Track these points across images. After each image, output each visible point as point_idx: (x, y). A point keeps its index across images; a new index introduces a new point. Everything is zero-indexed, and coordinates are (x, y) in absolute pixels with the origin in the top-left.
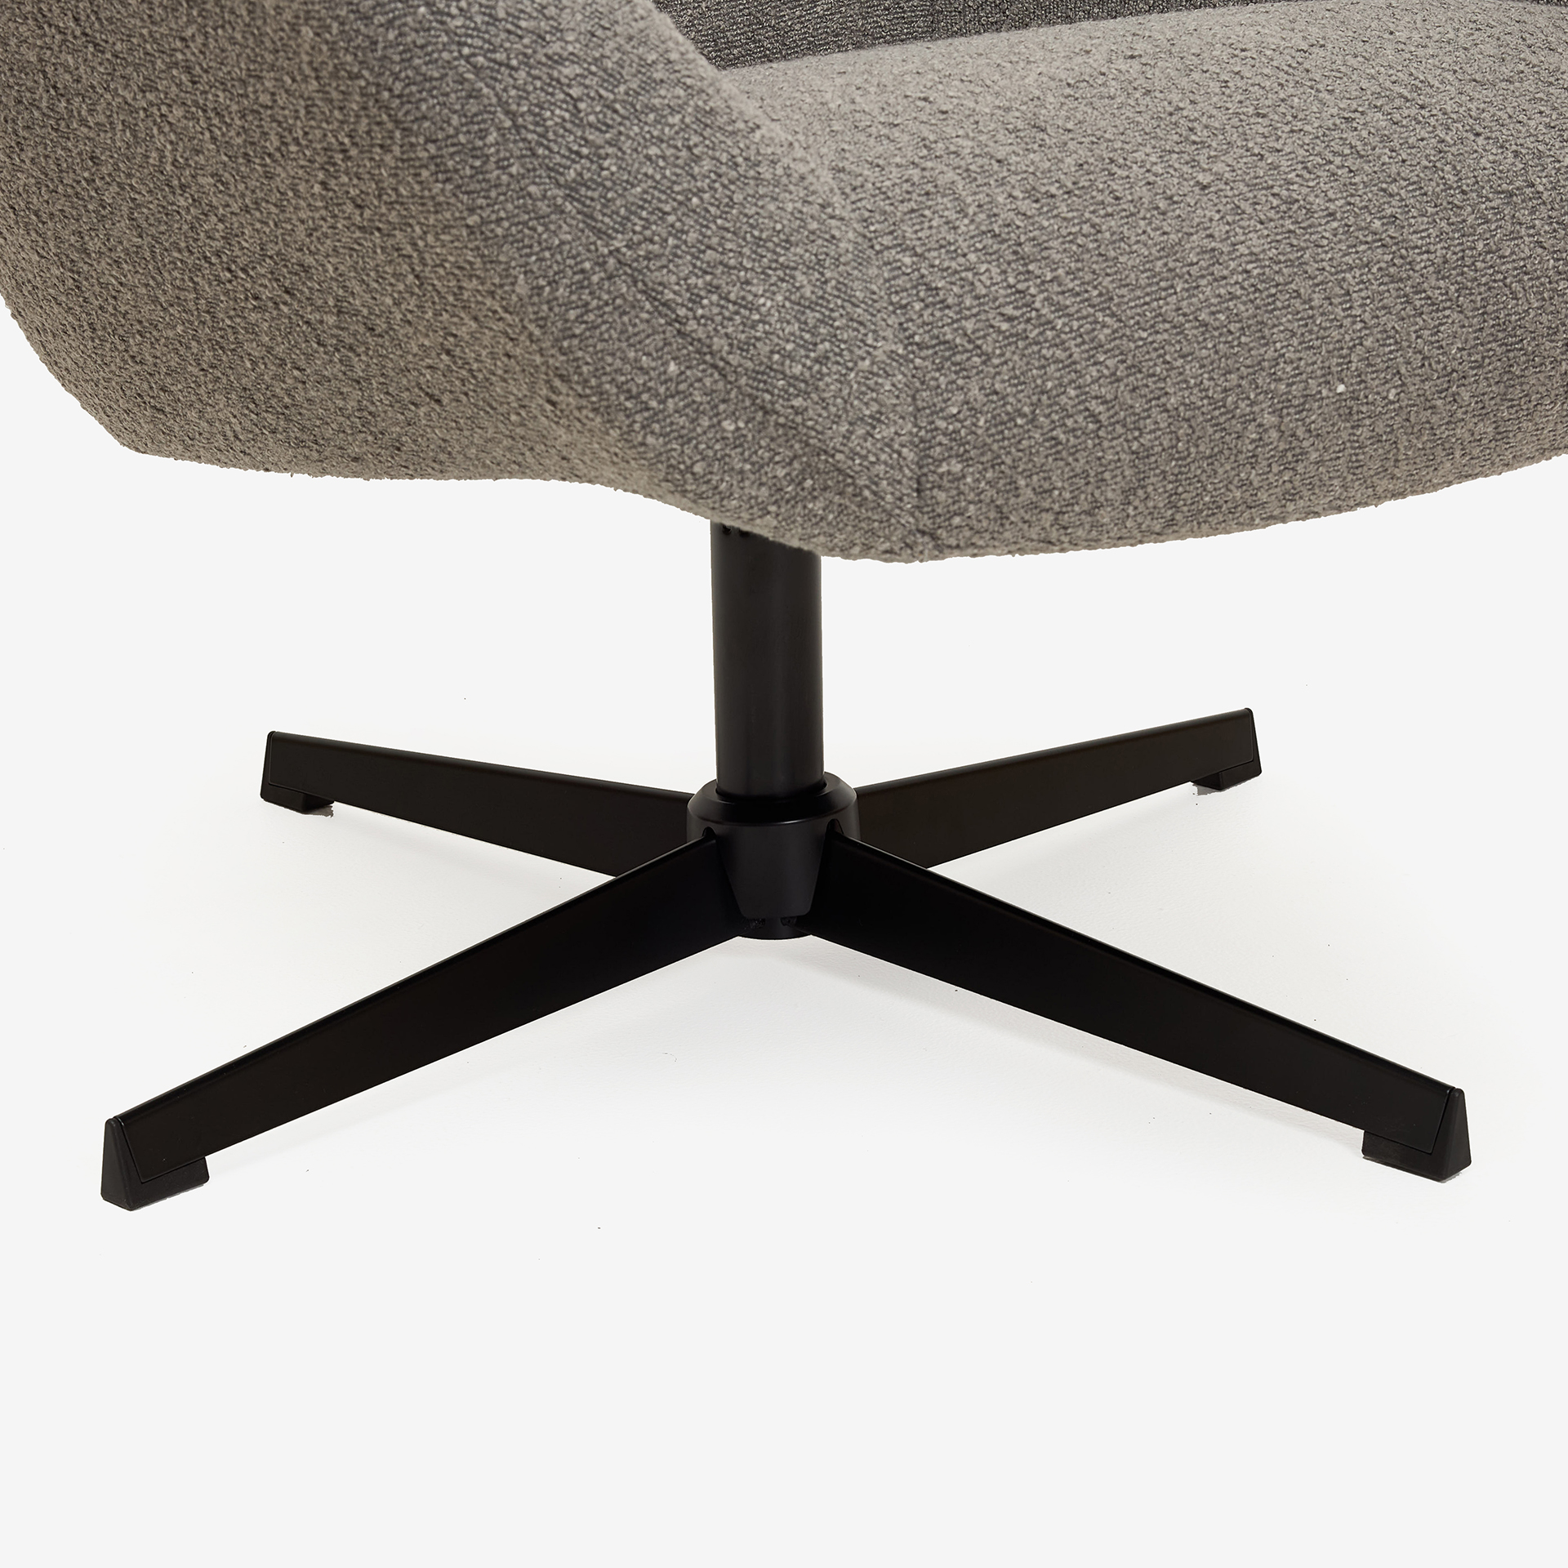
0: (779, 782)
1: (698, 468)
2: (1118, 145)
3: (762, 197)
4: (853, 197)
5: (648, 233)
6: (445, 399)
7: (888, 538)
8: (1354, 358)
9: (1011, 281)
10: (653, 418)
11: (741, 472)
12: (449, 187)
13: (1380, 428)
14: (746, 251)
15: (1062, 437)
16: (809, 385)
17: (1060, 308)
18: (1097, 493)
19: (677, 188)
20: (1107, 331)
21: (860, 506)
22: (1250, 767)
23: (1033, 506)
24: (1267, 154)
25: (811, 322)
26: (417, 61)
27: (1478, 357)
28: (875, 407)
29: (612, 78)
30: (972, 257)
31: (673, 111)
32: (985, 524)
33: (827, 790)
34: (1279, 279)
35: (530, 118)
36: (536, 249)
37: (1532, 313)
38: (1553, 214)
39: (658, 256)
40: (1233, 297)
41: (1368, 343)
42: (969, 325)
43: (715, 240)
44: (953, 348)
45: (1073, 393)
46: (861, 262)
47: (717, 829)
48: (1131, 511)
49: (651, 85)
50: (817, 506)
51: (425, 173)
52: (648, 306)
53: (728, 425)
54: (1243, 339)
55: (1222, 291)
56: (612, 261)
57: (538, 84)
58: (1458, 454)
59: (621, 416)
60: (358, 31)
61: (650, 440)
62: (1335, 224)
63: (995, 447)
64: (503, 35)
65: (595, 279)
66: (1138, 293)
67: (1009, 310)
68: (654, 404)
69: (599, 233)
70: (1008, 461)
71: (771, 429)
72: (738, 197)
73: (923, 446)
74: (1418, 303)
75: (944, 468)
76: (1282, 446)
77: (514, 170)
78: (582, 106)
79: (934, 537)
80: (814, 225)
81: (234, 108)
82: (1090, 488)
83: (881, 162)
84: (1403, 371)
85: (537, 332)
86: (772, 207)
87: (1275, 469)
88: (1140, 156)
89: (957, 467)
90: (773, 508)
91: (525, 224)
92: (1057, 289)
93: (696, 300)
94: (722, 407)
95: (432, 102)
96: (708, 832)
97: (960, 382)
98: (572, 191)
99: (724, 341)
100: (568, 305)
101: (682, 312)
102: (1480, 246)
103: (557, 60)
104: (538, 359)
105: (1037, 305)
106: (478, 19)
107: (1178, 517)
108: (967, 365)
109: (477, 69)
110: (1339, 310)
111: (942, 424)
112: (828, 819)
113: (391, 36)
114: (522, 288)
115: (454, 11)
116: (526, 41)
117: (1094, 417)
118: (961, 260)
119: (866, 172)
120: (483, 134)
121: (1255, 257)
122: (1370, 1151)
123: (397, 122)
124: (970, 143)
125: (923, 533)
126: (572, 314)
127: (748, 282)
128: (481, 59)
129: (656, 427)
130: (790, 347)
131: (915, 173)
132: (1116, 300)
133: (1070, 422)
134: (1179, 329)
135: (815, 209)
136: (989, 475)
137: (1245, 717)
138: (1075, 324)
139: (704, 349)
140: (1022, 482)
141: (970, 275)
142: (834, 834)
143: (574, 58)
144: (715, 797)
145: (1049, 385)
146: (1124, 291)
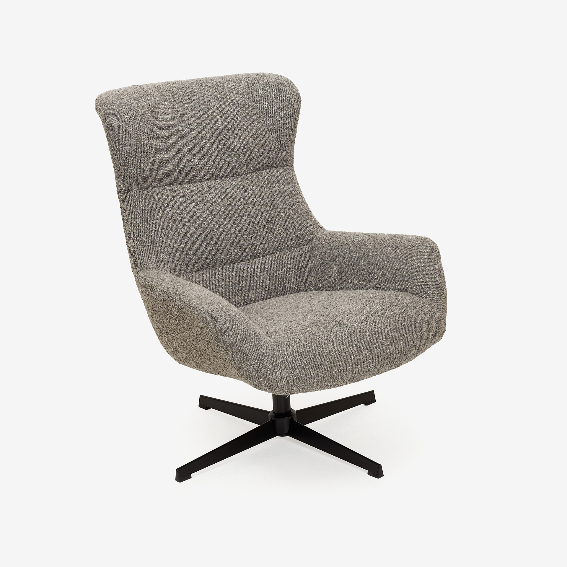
0: (283, 411)
1: (257, 385)
2: (317, 335)
3: (265, 350)
4: (278, 347)
5: (249, 356)
6: (224, 370)
7: (283, 393)
8: (352, 363)
9: (300, 358)
10: (251, 379)
11: (263, 385)
12: (223, 350)
13: (357, 372)
14: (263, 357)
15: (307, 379)
16: (271, 374)
17: (307, 361)
18: (313, 385)
19: (253, 350)
20: (313, 364)
21: (279, 389)
22: (374, 401)
23: (303, 388)
24: (340, 334)
25: (272, 366)
26: (219, 335)
27: (373, 360)
28: (280, 377)
29: (245, 335)
30: (294, 355)
31: (253, 339)
32: (297, 390)
33: (291, 412)
34: (340, 353)
35: (234, 342)
36: (235, 358)
37: (382, 353)
38: (386, 337)
39: (251, 359)
40: (333, 357)
41: (354, 361)
42: (294, 365)
43: (258, 356)
44: (291, 368)
45: (308, 373)
46: (279, 357)
47: (273, 419)
48: (318, 387)
49: (250, 336)
50: (274, 389)
51: (220, 348)
52: (250, 365)
53: (261, 379)
54: (334, 363)
55: (331, 356)
56: (245, 359)
57: (235, 337)
58: (371, 374)
59: (247, 378)
60: (211, 331)
61: (251, 381)
62: (349, 344)
63: (297, 381)
64: (230, 331)
65: (243, 361)
66: (318, 358)
67: (299, 362)
68: (251, 377)
69: (243, 356)
70: (299, 382)
71: (267, 380)
72: (261, 350)
73: (287, 381)
74: (362, 354)
75: (290, 384)
76: (341, 376)
77: (232, 348)
78: (240, 340)
79: (290, 392)
80: (272, 353)
81: (195, 333)
82: (312, 385)
83: (283, 341)
84: (360, 364)
85: (235, 368)
86: (266, 351)
87: (340, 380)
88: (320, 336)
89: (292, 384)
90: (267, 390)
91: (233, 355)
92: (306, 359)
93: (256, 364)
94: (260, 377)
95: (221, 339)
96: (271, 420)
97: (292, 373)
98: (239, 351)
99: (260, 369)
100: (239, 365)
101: (254, 365)
102: (373, 344)
103: (237, 334)
104: (236, 370)
105: (303, 361)
106: (227, 329)
107: (326, 387)
108: (293, 370)
109: (227, 336)
110: (349, 357)
111: (290, 378)
112: (291, 417)
113: (216, 331)
114: (233, 362)
115: (224, 328)
116: (233, 332)
117: (312, 376)
118: (293, 355)
119: (280, 343)
120: (228, 344)
121: (336, 351)
122: (369, 474)
123: (217, 341)
124: (295, 337)
125: (288, 392)
126: (240, 366)
127: (263, 361)
128: (227, 334)
129: (251, 380)
130: (269, 369)
131: (287, 342)
132: (315, 359)
133: (308, 377)
134: (324, 362)
135: (272, 350)
136: (297, 384)
137: (373, 392)
138: (309, 363)
139: (257, 370)
140: (302, 385)
141: (294, 358)
142: (292, 419)
143: (240, 333)
144: (273, 414)
145: (305, 372)
146: (316, 358)
